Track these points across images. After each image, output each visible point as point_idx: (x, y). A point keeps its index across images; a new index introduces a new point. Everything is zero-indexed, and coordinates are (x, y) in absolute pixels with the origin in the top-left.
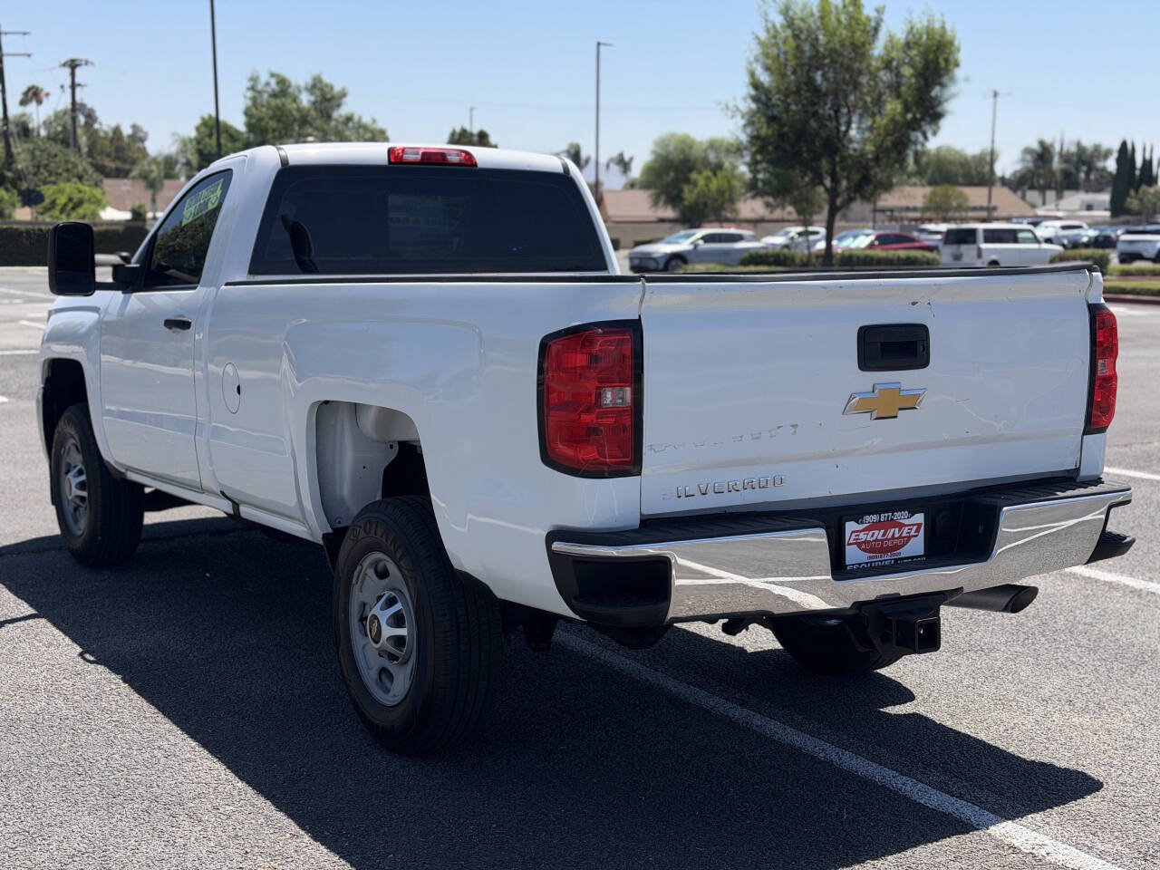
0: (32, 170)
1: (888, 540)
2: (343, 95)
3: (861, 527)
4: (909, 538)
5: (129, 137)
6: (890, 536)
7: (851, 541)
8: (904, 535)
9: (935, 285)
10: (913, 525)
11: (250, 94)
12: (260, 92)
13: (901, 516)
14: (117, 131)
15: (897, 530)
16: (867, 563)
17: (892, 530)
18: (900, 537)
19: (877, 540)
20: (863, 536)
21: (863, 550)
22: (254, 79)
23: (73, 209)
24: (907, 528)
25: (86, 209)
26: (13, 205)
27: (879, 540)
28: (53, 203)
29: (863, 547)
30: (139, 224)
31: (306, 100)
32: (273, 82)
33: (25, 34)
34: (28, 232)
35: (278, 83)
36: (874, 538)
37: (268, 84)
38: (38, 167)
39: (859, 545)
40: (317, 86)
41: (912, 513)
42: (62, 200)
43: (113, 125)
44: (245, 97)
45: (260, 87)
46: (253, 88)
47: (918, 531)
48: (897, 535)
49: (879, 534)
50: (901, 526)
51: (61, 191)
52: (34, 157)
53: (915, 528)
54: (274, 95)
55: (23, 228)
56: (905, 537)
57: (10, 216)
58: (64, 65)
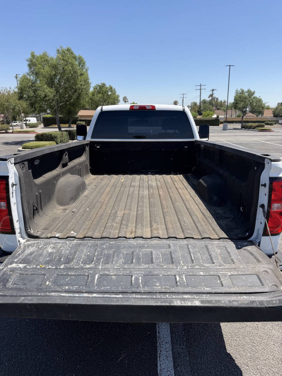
0: (203, 109)
2: (254, 92)
5: (223, 102)
11: (236, 94)
12: (238, 93)
14: (221, 101)
22: (237, 91)
23: (208, 116)
25: (210, 115)
26: (197, 116)
28: (205, 115)
30: (218, 118)
31: (246, 94)
32: (241, 91)
33: (205, 85)
34: (199, 120)
35: (242, 91)
37: (240, 91)
38: (204, 109)
40: (249, 91)
42: (206, 114)
43: (221, 100)
44: (235, 94)
45: (238, 92)
46: (236, 92)
51: (206, 113)
52: (204, 107)
54: (240, 93)
55: (198, 119)
57: (197, 117)
58: (211, 90)
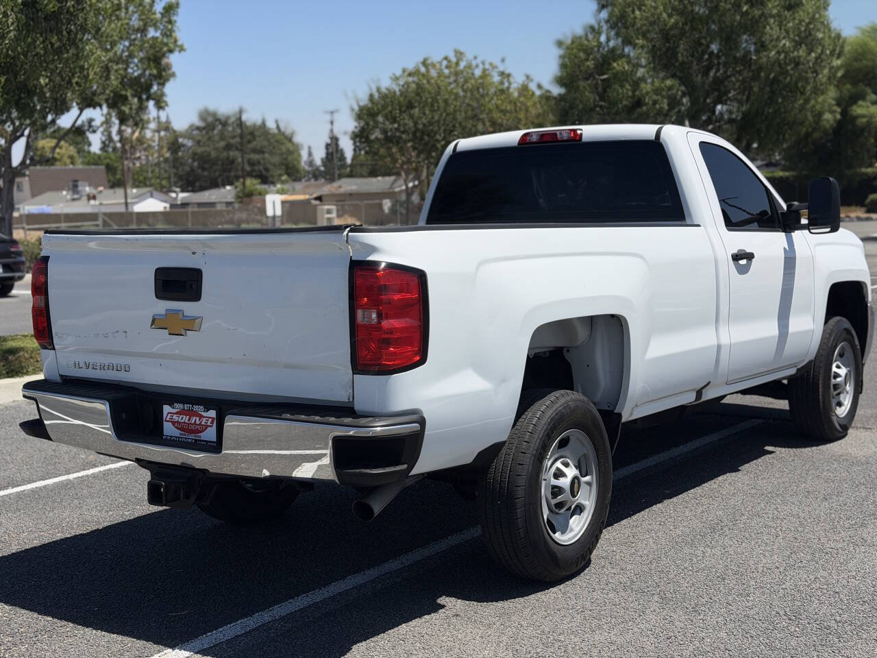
1: (192, 424)
3: (175, 411)
4: (207, 427)
6: (193, 422)
7: (168, 419)
8: (203, 423)
9: (197, 240)
10: (209, 418)
13: (199, 409)
15: (198, 419)
16: (176, 437)
17: (195, 418)
18: (200, 424)
19: (184, 422)
20: (175, 418)
21: (176, 427)
24: (205, 419)
27: (186, 423)
29: (176, 425)
36: (183, 421)
39: (174, 423)
41: (207, 410)
47: (212, 423)
48: (198, 422)
49: (186, 419)
50: (201, 417)
53: (210, 420)
56: (204, 425)
